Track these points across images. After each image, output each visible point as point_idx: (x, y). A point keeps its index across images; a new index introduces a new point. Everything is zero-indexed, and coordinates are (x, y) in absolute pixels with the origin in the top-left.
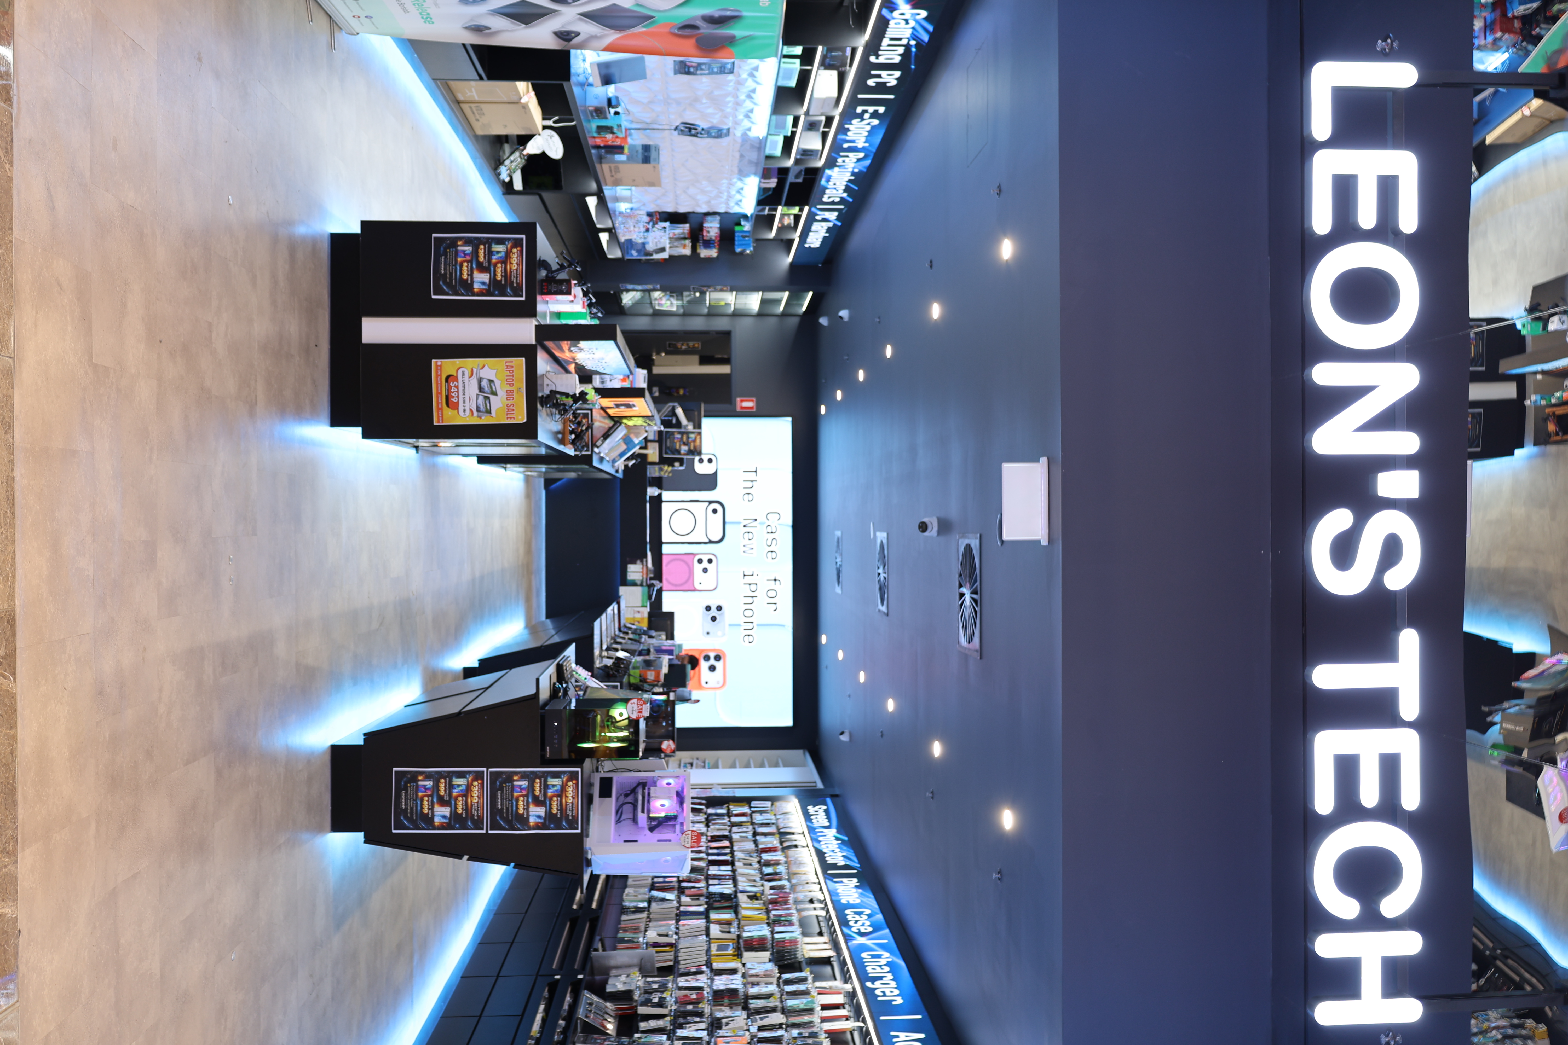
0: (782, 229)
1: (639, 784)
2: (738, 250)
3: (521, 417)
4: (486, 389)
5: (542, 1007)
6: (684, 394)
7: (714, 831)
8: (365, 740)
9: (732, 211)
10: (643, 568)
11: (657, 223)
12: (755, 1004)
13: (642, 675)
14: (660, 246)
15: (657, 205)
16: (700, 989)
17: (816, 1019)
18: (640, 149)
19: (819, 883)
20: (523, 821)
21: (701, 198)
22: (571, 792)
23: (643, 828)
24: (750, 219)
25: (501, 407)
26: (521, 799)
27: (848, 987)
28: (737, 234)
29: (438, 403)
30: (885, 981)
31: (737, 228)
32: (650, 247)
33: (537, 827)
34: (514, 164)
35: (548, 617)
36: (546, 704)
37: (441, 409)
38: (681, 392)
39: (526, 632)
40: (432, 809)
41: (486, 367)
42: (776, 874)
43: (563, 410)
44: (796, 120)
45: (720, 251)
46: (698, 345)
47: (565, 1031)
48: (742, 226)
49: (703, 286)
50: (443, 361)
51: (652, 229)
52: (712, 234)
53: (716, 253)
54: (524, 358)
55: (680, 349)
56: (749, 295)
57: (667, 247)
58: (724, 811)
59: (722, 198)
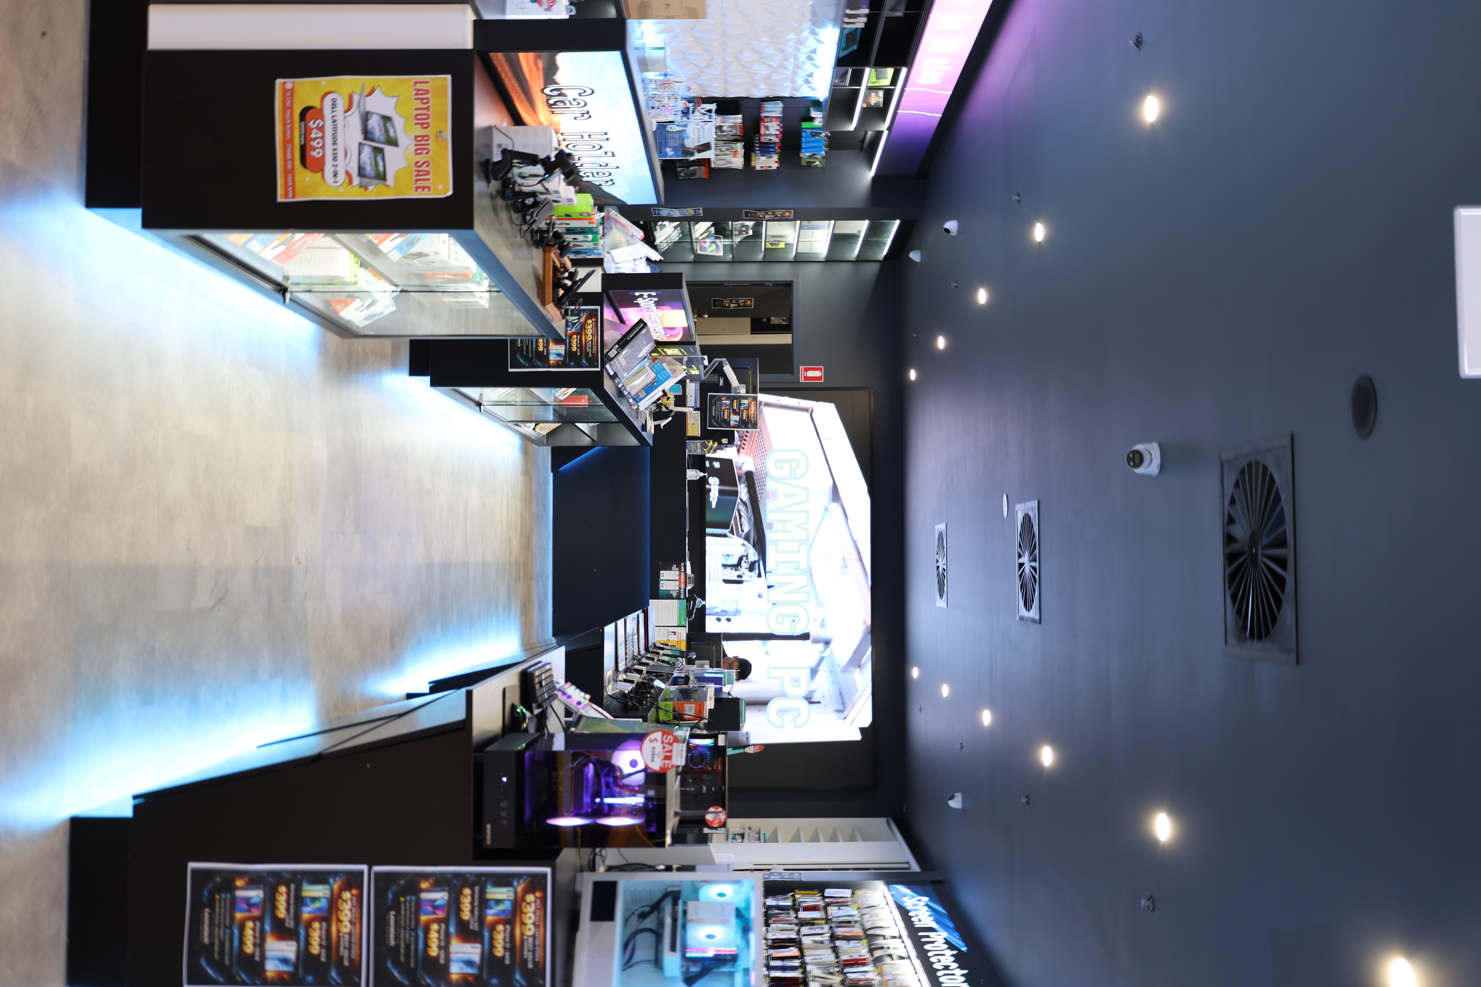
1: (666, 895)
2: (805, 159)
3: (442, 187)
4: (378, 133)
7: (776, 932)
8: (136, 808)
9: (799, 95)
10: (680, 575)
13: (677, 709)
14: (703, 142)
20: (438, 970)
21: (760, 70)
22: (532, 915)
23: (672, 979)
24: (824, 107)
25: (404, 168)
26: (435, 926)
28: (804, 133)
29: (285, 160)
31: (805, 125)
35: (554, 636)
36: (487, 741)
37: (292, 171)
40: (260, 944)
41: (377, 92)
45: (780, 160)
46: (750, 303)
48: (811, 119)
49: (758, 213)
50: (297, 80)
51: (693, 112)
52: (772, 131)
53: (776, 162)
54: (449, 77)
55: (727, 307)
56: (817, 228)
57: (713, 146)
58: (789, 903)
59: (787, 68)
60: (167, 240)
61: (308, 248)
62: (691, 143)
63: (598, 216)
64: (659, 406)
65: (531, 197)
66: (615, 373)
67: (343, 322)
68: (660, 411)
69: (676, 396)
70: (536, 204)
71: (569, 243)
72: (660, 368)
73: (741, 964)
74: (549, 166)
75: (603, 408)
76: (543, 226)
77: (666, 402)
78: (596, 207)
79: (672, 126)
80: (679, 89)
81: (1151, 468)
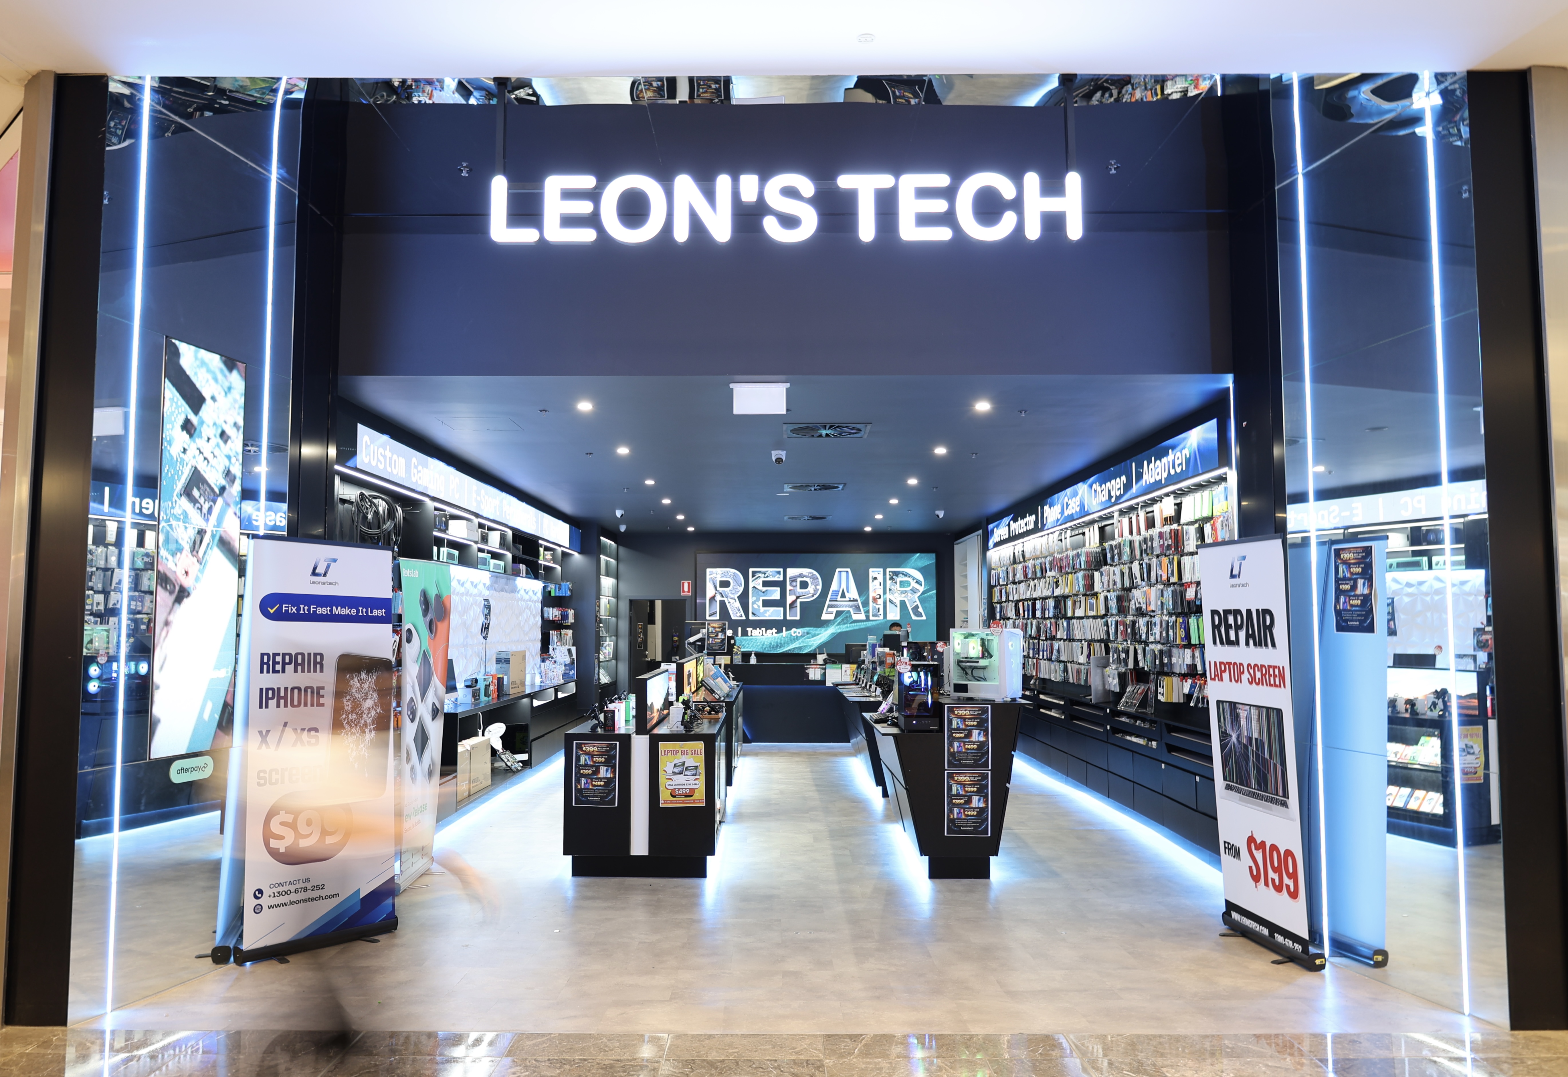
0: (554, 560)
1: (958, 665)
2: (569, 593)
3: (700, 745)
4: (680, 769)
5: (1128, 738)
6: (677, 636)
7: (1011, 613)
9: (541, 598)
11: (550, 655)
12: (1127, 584)
14: (566, 653)
15: (536, 654)
16: (1116, 622)
17: (1137, 539)
18: (499, 665)
19: (1048, 534)
20: (982, 745)
21: (531, 622)
22: (963, 712)
23: (990, 662)
24: (546, 585)
25: (693, 760)
26: (966, 746)
27: (1116, 515)
28: (557, 595)
29: (690, 803)
30: (1111, 488)
31: (553, 594)
32: (568, 660)
33: (986, 735)
34: (510, 759)
35: (849, 742)
36: (901, 730)
37: (694, 800)
38: (676, 638)
39: (859, 756)
40: (973, 809)
41: (665, 770)
42: (1041, 567)
43: (694, 718)
44: (481, 550)
45: (569, 608)
46: (640, 625)
47: (1144, 720)
48: (552, 591)
49: (595, 621)
50: (660, 799)
52: (556, 614)
53: (570, 611)
54: (658, 743)
56: (603, 585)
58: (998, 606)
73: (984, 637)
81: (783, 454)
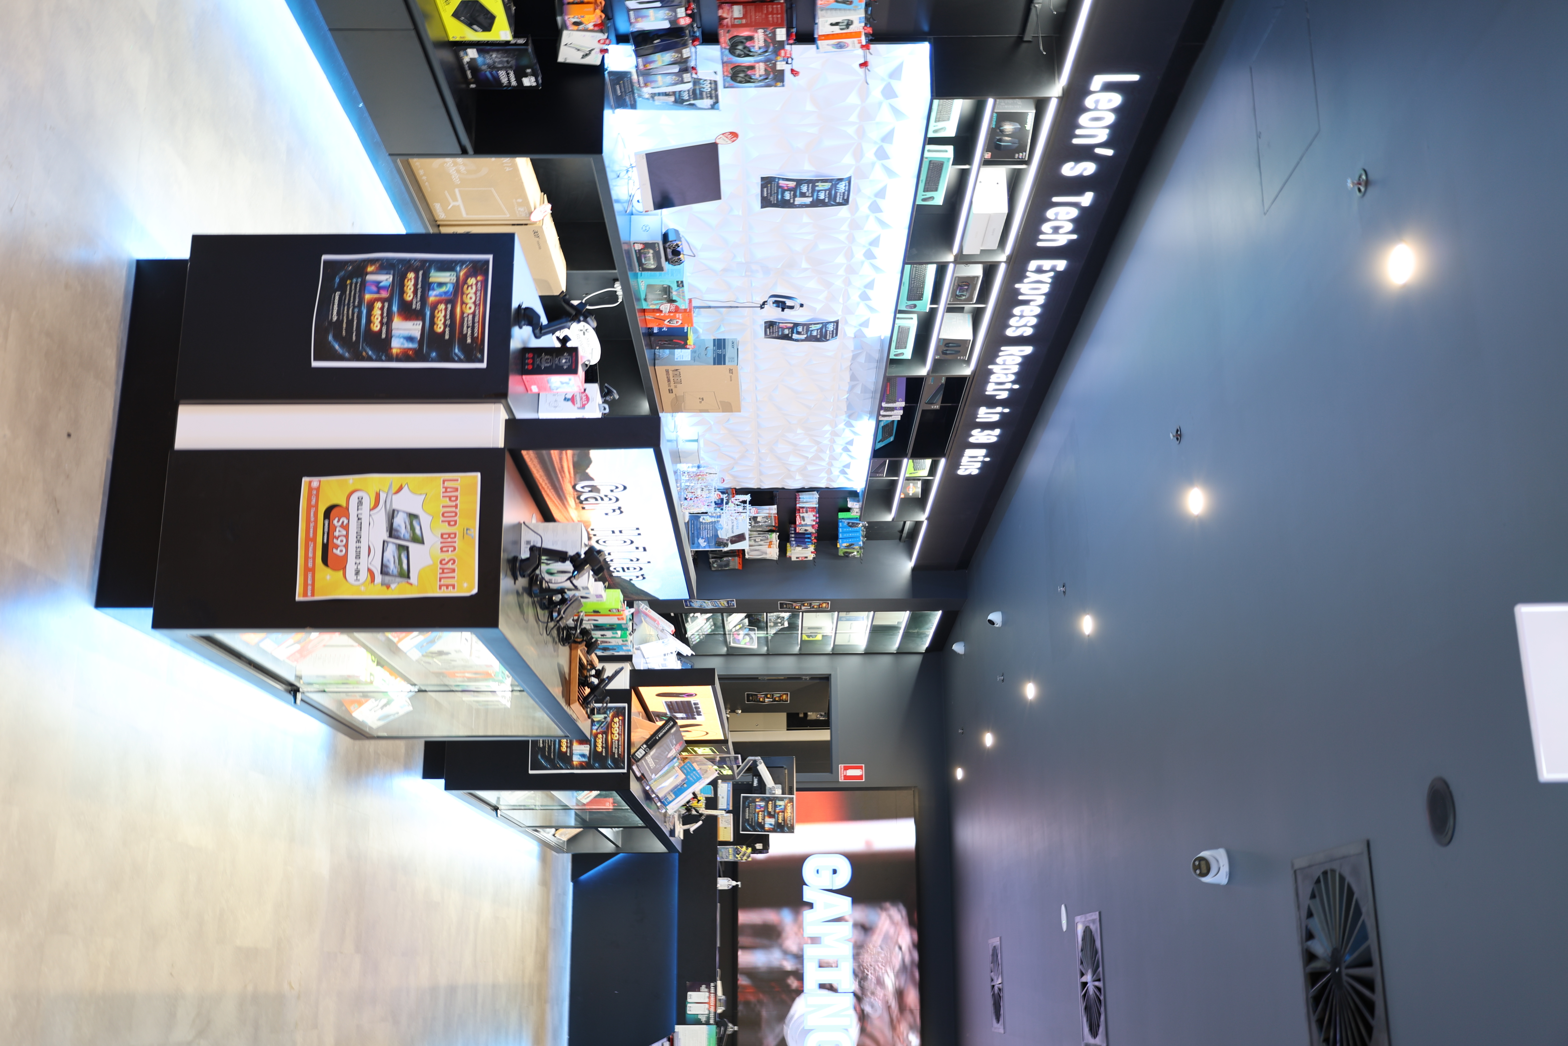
0: (904, 506)
2: (842, 548)
3: (467, 585)
4: (403, 531)
9: (835, 485)
10: (709, 997)
11: (733, 496)
14: (737, 533)
18: (710, 345)
21: (795, 462)
24: (860, 499)
25: (429, 567)
28: (841, 523)
29: (307, 558)
31: (841, 515)
37: (313, 570)
41: (405, 489)
44: (940, 279)
45: (817, 550)
46: (786, 698)
48: (848, 510)
49: (794, 604)
50: (324, 479)
51: (727, 503)
52: (808, 521)
53: (812, 552)
54: (479, 475)
55: (762, 702)
56: (856, 619)
57: (747, 537)
59: (823, 460)
60: (177, 641)
61: (324, 646)
62: (724, 534)
63: (628, 612)
64: (688, 809)
65: (559, 593)
66: (643, 775)
67: (355, 723)
68: (690, 815)
69: (707, 799)
70: (563, 601)
71: (596, 641)
72: (690, 769)
74: (578, 563)
75: (629, 812)
76: (570, 623)
77: (696, 804)
78: (626, 602)
79: (705, 517)
80: (712, 480)
81: (1219, 876)
